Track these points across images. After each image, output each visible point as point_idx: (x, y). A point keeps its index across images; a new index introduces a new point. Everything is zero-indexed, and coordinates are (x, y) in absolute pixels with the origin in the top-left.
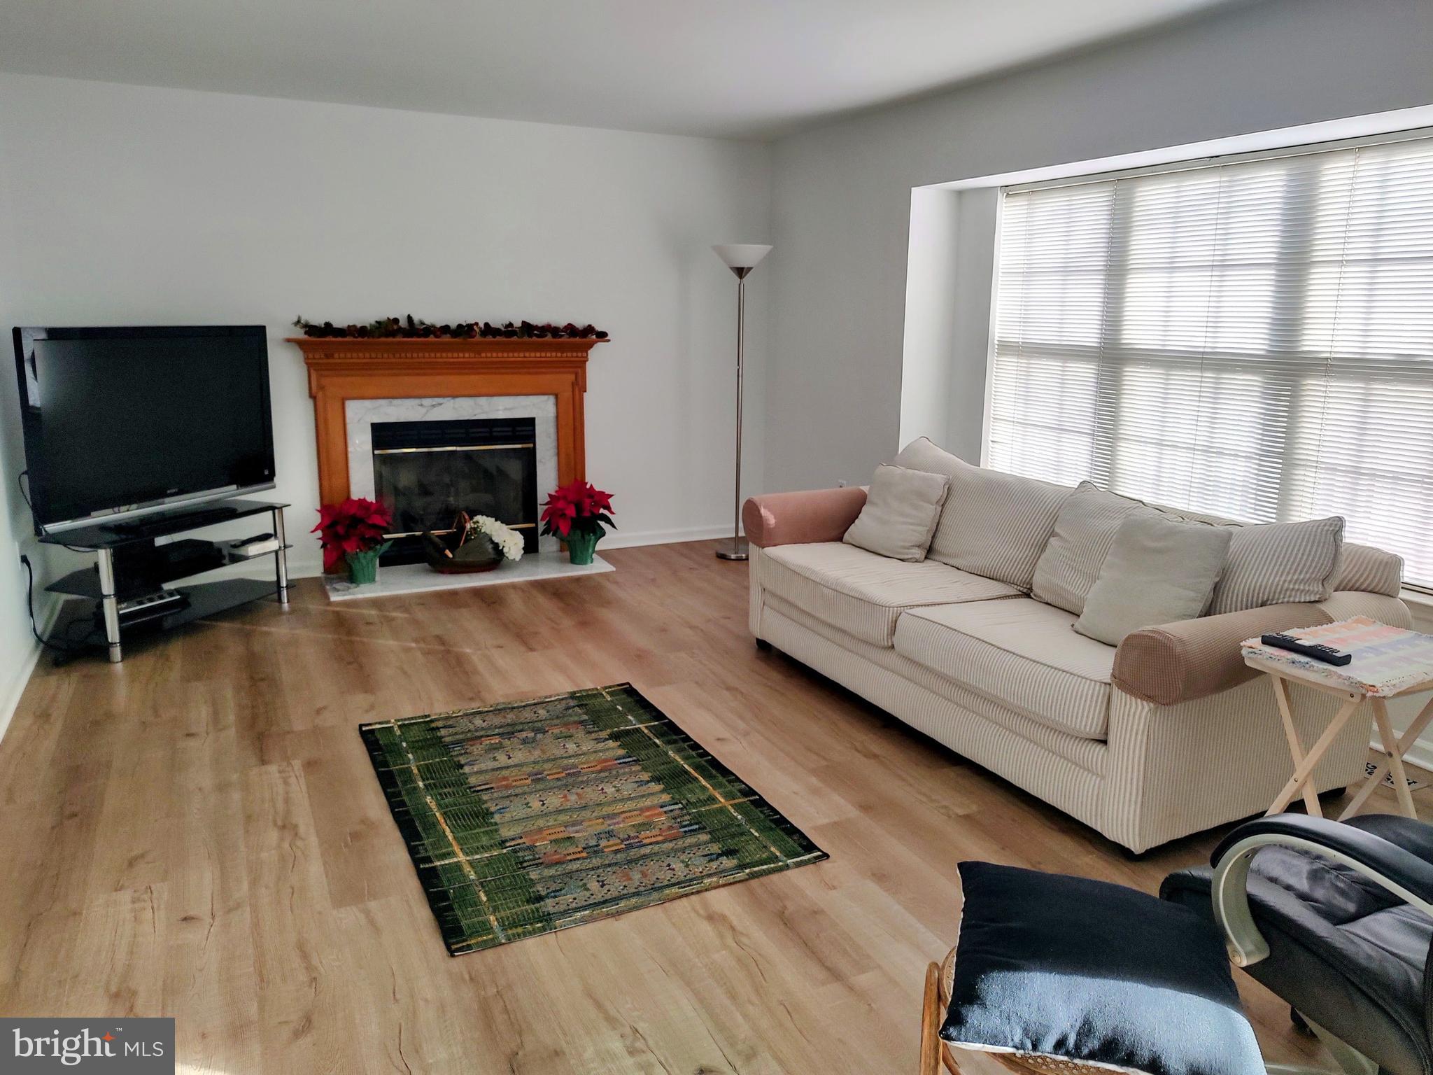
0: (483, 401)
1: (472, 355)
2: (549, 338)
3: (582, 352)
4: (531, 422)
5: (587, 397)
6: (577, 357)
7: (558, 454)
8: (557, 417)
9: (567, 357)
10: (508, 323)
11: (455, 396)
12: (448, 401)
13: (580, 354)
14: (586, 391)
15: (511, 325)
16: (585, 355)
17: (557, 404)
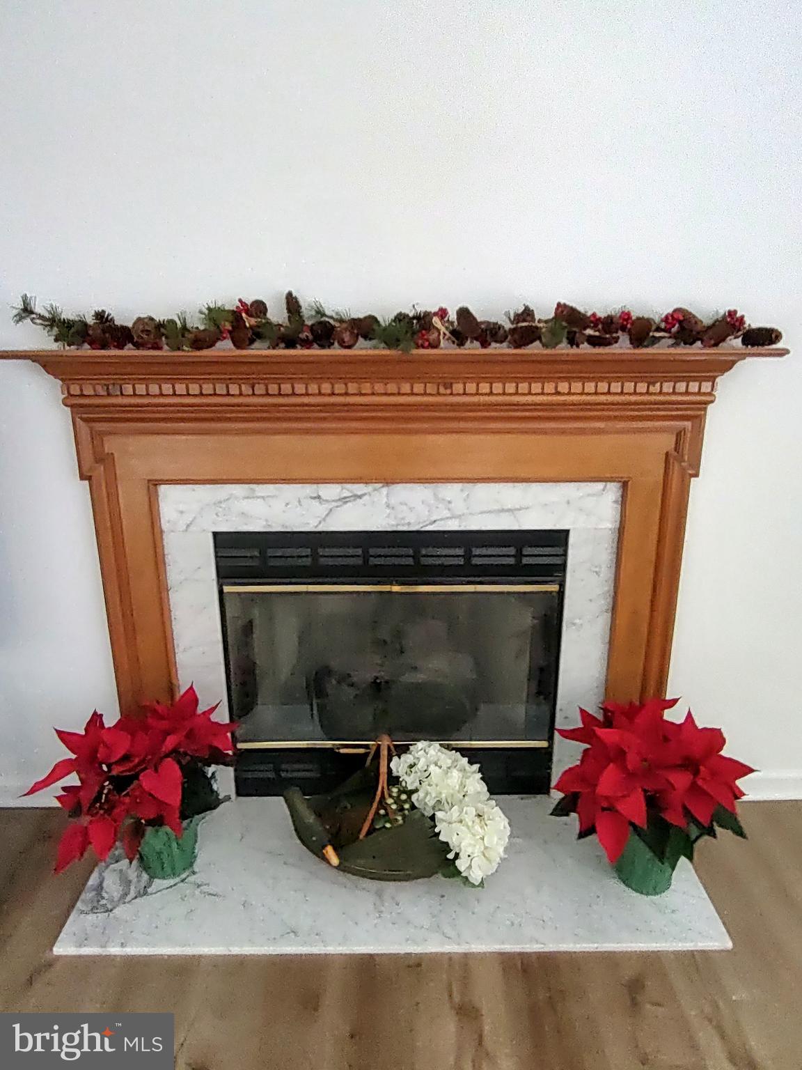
0: (452, 491)
1: (431, 388)
2: (623, 346)
3: (700, 380)
4: (559, 539)
5: (697, 488)
6: (687, 393)
7: (614, 609)
8: (621, 530)
9: (661, 393)
10: (521, 309)
11: (388, 481)
12: (375, 490)
13: (694, 387)
14: (696, 475)
15: (527, 313)
16: (706, 387)
17: (623, 501)
